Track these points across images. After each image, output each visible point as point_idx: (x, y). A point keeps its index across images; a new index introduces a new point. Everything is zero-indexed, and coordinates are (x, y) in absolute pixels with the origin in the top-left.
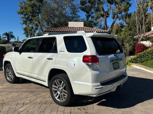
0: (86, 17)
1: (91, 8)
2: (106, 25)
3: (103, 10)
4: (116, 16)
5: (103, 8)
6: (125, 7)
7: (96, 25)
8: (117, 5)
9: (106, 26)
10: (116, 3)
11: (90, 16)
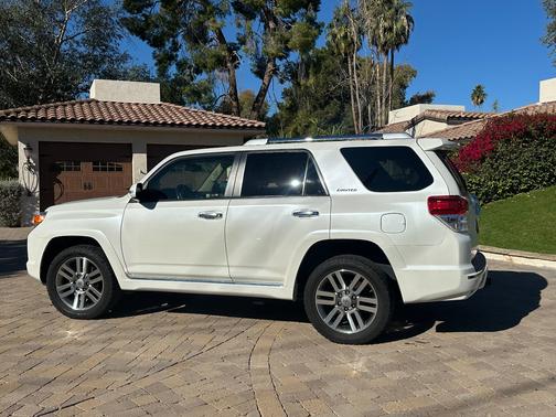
0: (155, 61)
1: (173, 26)
2: (236, 99)
3: (221, 37)
4: (270, 66)
5: (220, 32)
6: (306, 35)
7: (200, 97)
8: (272, 25)
9: (234, 103)
10: (268, 16)
11: (170, 58)
